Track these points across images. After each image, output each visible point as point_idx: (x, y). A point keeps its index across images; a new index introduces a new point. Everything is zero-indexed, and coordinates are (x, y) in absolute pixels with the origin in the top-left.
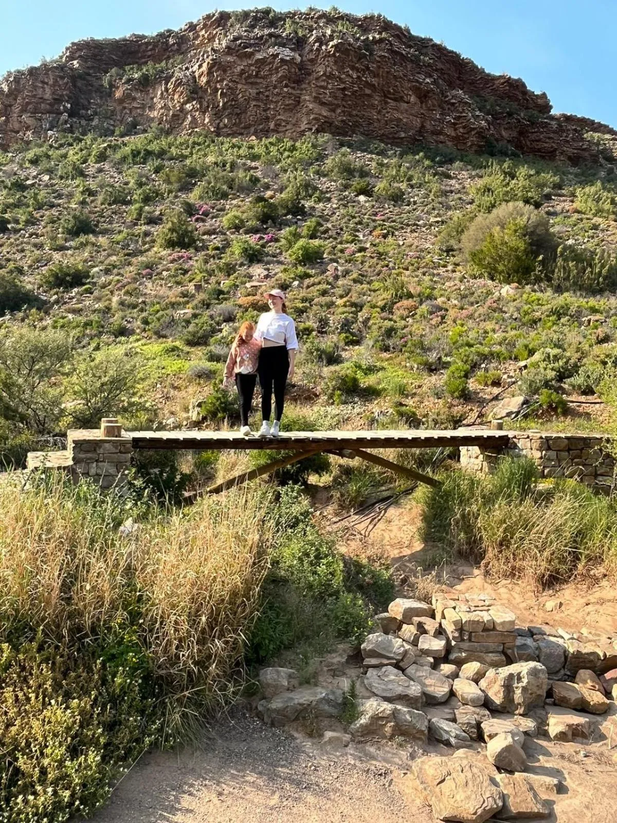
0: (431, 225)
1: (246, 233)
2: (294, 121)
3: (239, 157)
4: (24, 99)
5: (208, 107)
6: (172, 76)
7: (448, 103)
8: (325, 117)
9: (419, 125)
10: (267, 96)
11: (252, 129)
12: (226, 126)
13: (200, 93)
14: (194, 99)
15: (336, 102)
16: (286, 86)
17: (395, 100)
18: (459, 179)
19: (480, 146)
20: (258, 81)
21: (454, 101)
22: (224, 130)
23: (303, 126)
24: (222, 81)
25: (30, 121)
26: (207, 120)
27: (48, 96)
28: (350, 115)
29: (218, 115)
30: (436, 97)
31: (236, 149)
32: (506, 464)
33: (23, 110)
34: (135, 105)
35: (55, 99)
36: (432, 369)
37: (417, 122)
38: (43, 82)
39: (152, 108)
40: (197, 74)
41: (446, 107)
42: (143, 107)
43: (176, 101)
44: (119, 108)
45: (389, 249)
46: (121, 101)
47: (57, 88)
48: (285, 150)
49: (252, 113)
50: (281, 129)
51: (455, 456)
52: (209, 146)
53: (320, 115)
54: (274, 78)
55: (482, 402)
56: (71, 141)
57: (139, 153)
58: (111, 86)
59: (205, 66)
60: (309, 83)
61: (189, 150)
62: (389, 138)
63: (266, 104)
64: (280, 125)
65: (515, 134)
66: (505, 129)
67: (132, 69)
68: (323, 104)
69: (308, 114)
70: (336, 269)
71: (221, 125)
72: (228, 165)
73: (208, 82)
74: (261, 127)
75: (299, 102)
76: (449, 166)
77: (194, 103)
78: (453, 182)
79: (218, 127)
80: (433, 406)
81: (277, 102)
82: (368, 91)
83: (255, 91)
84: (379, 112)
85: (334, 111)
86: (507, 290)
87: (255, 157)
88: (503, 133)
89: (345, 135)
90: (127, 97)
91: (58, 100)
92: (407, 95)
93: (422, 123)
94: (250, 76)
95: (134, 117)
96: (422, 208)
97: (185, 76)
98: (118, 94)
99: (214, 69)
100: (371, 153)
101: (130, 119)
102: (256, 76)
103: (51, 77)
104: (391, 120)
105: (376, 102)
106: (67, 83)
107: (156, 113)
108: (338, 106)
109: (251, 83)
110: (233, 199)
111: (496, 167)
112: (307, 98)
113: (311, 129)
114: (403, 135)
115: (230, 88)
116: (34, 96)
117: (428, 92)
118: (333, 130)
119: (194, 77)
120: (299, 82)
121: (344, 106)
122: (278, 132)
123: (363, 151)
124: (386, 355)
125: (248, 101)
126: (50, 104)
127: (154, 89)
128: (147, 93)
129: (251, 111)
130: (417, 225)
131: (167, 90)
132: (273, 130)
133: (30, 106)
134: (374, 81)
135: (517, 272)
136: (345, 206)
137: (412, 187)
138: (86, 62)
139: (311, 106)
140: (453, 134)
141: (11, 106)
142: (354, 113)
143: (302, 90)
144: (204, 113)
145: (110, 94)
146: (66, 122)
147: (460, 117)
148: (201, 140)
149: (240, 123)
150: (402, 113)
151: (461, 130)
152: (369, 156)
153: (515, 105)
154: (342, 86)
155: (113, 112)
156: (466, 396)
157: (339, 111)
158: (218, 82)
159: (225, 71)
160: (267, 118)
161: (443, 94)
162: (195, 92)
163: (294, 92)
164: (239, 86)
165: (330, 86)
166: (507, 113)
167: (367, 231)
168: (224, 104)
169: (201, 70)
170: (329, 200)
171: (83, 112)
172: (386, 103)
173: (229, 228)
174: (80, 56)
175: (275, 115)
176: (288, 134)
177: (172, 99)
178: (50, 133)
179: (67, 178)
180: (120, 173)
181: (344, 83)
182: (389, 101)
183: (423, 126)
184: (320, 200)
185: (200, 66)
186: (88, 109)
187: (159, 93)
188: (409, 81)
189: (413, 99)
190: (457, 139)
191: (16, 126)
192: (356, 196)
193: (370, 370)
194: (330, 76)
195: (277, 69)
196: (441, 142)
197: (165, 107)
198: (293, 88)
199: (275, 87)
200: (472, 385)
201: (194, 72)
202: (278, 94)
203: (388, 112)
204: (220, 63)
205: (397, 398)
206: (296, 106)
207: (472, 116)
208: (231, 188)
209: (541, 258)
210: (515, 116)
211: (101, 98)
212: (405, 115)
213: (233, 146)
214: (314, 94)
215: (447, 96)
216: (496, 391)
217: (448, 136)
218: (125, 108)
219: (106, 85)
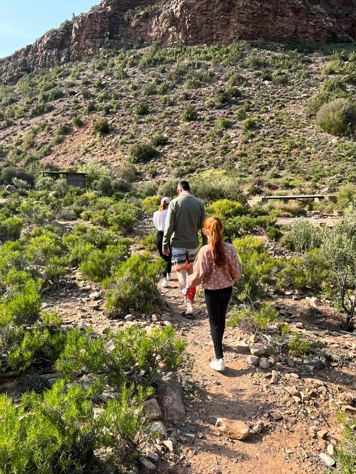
0: (302, 99)
1: (217, 109)
2: (226, 34)
3: (201, 59)
4: (86, 31)
5: (181, 29)
6: (161, 12)
7: (311, 14)
8: (243, 30)
9: (294, 29)
10: (212, 21)
11: (204, 40)
12: (190, 39)
13: (176, 22)
14: (173, 25)
15: (249, 21)
16: (222, 14)
17: (281, 16)
18: (316, 63)
19: (329, 38)
20: (207, 12)
21: (314, 12)
22: (190, 41)
23: (231, 36)
24: (188, 14)
25: (90, 44)
26: (180, 37)
27: (98, 29)
28: (257, 28)
29: (186, 34)
30: (304, 11)
31: (198, 55)
32: (322, 201)
33: (87, 38)
34: (142, 30)
35: (102, 30)
36: (307, 180)
37: (293, 28)
38: (95, 22)
39: (151, 31)
40: (174, 11)
41: (310, 16)
42: (146, 31)
43: (163, 27)
44: (133, 32)
45: (284, 116)
46: (134, 28)
47: (102, 24)
48: (223, 53)
49: (204, 31)
50: (219, 39)
51: (313, 200)
52: (184, 53)
53: (240, 29)
54: (216, 11)
55: (320, 189)
56: (113, 54)
57: (151, 61)
58: (129, 20)
59: (179, 6)
60: (234, 11)
61: (174, 57)
62: (277, 38)
63: (211, 25)
64: (219, 37)
65: (349, 26)
66: (344, 24)
67: (139, 9)
68: (242, 23)
69: (234, 29)
70: (264, 132)
71: (188, 38)
72: (196, 65)
73: (180, 16)
74: (209, 38)
75: (229, 23)
76: (311, 55)
77: (173, 27)
78: (312, 65)
79: (186, 40)
80: (308, 190)
81: (217, 24)
82: (266, 13)
83: (205, 19)
84: (272, 24)
85: (248, 26)
86: (334, 140)
87: (209, 59)
88: (343, 27)
89: (254, 39)
90: (138, 26)
91: (103, 31)
92: (288, 12)
93: (296, 28)
94: (203, 10)
95: (142, 37)
96: (296, 87)
97: (168, 13)
98: (133, 24)
99: (184, 8)
100: (268, 49)
101: (140, 38)
102: (206, 10)
103: (100, 19)
104: (279, 28)
105: (271, 19)
106: (107, 21)
107: (153, 34)
108: (250, 23)
109: (204, 14)
110: (203, 87)
111: (336, 54)
112: (233, 20)
113: (235, 38)
114: (285, 36)
115: (192, 18)
116: (92, 30)
117: (300, 9)
118: (247, 37)
119: (173, 13)
120: (228, 11)
121: (253, 23)
122: (218, 41)
123: (264, 49)
124: (293, 175)
125: (202, 25)
126: (100, 34)
127: (151, 20)
128: (148, 23)
129: (204, 30)
130: (295, 99)
131: (158, 20)
132: (215, 40)
133: (90, 35)
134: (270, 7)
135: (339, 131)
136: (259, 88)
137: (291, 72)
138: (114, 7)
139: (235, 25)
140: (313, 32)
141: (80, 36)
142: (258, 26)
143: (230, 16)
144: (179, 33)
145: (128, 24)
146: (108, 42)
147: (317, 22)
148: (179, 50)
149: (198, 37)
150: (285, 23)
151: (318, 29)
152: (267, 52)
153: (350, 9)
154: (252, 11)
155: (131, 35)
156: (316, 188)
157: (250, 26)
158: (186, 15)
159: (189, 9)
160: (212, 33)
161: (308, 9)
162: (173, 21)
163: (226, 17)
164: (197, 17)
165: (245, 13)
166: (346, 14)
167: (271, 105)
168: (189, 27)
169: (177, 9)
170: (250, 85)
171: (115, 36)
172: (276, 18)
173: (208, 107)
174: (111, 4)
175: (216, 31)
176: (223, 41)
177: (161, 25)
178: (101, 49)
179: (120, 79)
180: (144, 74)
181: (253, 9)
182: (278, 17)
183: (296, 30)
184: (246, 86)
185: (176, 7)
186: (117, 34)
187: (154, 22)
188: (289, 4)
189: (291, 14)
190: (316, 35)
191: (83, 46)
192: (263, 81)
193: (291, 180)
194: (246, 7)
195: (217, 5)
196: (307, 38)
197: (158, 31)
198: (226, 15)
199: (216, 16)
200: (318, 184)
201: (172, 10)
202: (218, 19)
203: (277, 24)
204: (187, 4)
205: (300, 188)
206: (227, 25)
207: (325, 21)
208: (201, 80)
209: (350, 124)
210: (350, 16)
211: (124, 27)
212: (287, 24)
213: (197, 53)
214: (237, 18)
215: (310, 10)
216: (323, 186)
217: (310, 33)
218: (137, 32)
219: (126, 18)
